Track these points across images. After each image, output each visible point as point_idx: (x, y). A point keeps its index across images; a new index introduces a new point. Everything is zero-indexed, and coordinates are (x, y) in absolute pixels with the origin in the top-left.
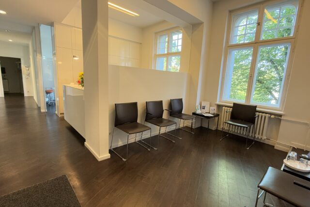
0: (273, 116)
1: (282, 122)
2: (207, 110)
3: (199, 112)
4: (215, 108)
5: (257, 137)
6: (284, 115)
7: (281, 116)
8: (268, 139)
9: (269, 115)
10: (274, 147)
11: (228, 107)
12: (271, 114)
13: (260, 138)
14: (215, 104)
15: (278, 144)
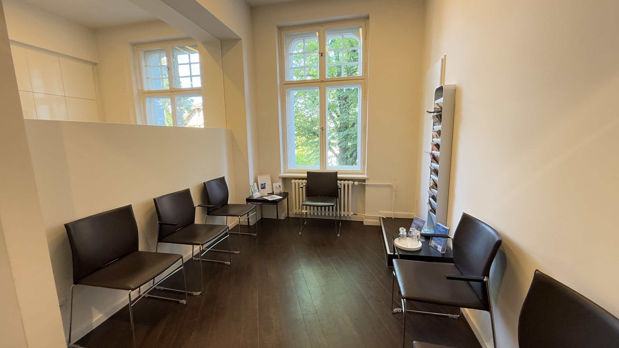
0: (356, 183)
1: (367, 188)
2: (268, 190)
3: (257, 195)
4: (280, 183)
5: (342, 215)
6: (368, 179)
7: (364, 180)
8: (355, 215)
9: (352, 182)
10: (362, 222)
11: (299, 179)
12: (354, 180)
13: (346, 216)
14: (280, 178)
15: (367, 217)
